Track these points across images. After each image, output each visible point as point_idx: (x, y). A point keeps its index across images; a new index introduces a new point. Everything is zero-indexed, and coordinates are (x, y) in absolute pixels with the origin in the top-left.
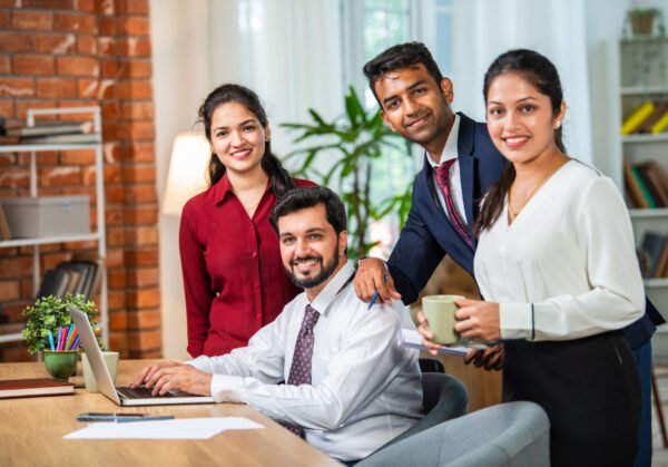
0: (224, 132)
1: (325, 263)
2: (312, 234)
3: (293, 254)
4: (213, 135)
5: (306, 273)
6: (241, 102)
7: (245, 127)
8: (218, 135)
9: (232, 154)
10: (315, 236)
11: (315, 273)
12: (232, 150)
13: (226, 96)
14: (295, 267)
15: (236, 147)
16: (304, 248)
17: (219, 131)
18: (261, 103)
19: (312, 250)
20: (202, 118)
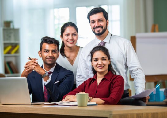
0: (97, 60)
1: (104, 28)
2: (100, 20)
3: (95, 26)
4: (93, 60)
5: (98, 31)
6: (103, 51)
7: (103, 59)
8: (94, 60)
9: (98, 67)
10: (101, 21)
11: (101, 31)
12: (98, 66)
13: (98, 49)
14: (95, 30)
15: (99, 65)
16: (98, 24)
17: (95, 59)
18: (109, 53)
19: (100, 25)
20: (90, 55)
